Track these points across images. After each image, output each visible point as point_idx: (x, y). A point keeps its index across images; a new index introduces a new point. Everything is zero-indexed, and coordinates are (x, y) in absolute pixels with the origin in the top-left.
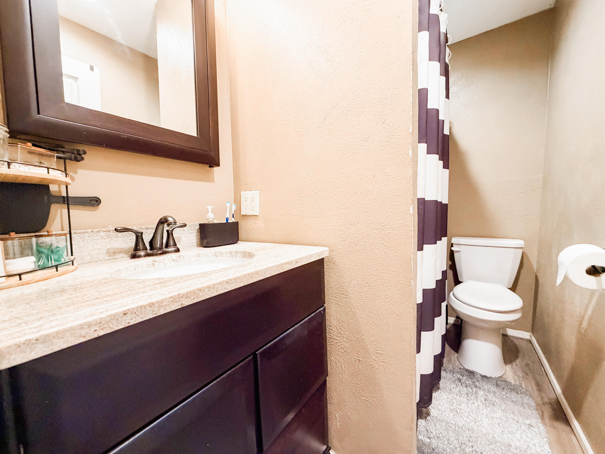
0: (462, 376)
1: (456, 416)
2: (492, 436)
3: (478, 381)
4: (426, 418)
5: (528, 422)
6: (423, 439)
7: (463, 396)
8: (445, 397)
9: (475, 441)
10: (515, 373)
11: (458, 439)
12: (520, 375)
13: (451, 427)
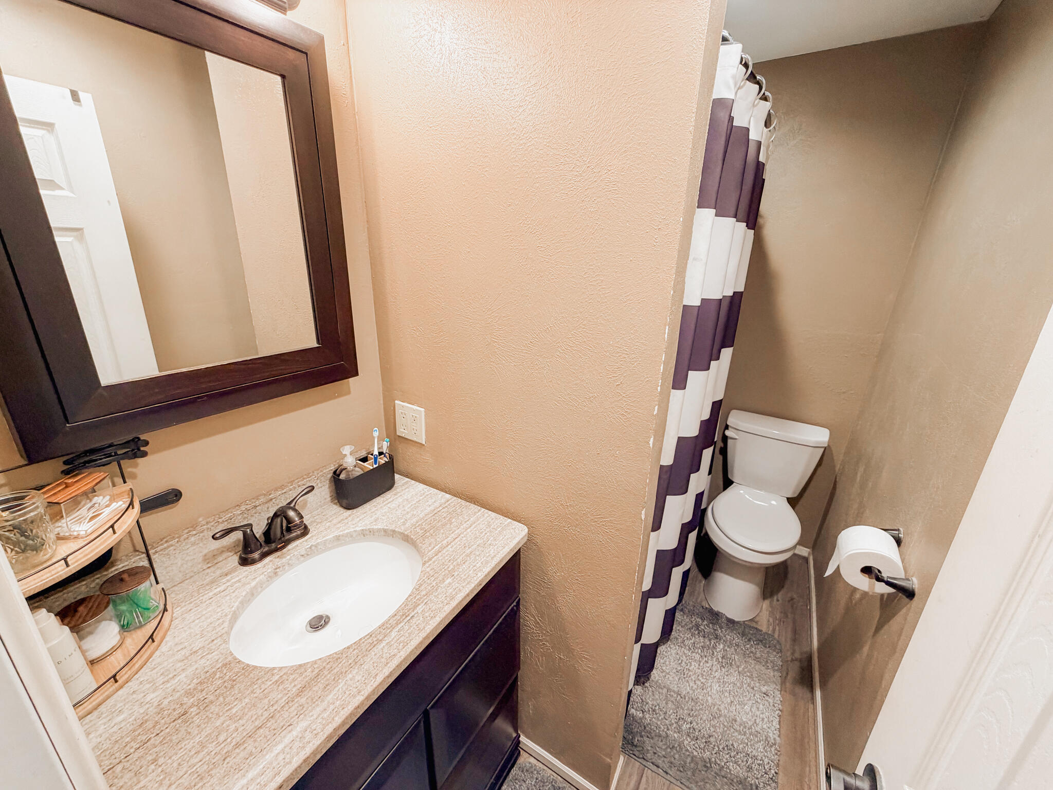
0: (702, 619)
1: (682, 680)
2: (718, 709)
3: (721, 628)
4: (643, 684)
5: (764, 689)
6: (635, 714)
7: (696, 651)
8: (673, 652)
9: (696, 716)
10: (772, 613)
11: (677, 713)
12: (778, 617)
13: (672, 696)
